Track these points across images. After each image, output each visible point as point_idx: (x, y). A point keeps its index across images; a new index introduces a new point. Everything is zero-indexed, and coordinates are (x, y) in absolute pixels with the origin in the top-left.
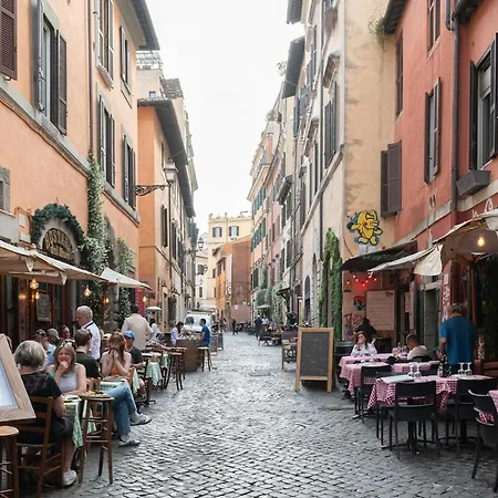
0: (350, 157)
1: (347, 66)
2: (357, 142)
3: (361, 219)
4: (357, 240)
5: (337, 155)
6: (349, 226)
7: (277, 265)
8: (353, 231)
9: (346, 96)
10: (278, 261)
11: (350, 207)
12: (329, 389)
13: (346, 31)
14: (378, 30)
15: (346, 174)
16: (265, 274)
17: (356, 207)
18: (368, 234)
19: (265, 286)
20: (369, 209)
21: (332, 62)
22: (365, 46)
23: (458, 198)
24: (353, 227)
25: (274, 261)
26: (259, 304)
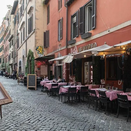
0: (36, 32)
1: (36, 10)
2: (38, 29)
3: (39, 48)
4: (38, 53)
5: (33, 32)
6: (36, 49)
7: (7, 57)
8: (37, 51)
9: (35, 17)
10: (8, 56)
11: (36, 45)
12: (36, 89)
13: (35, 2)
14: (43, 3)
15: (35, 37)
16: (4, 59)
17: (38, 45)
18: (41, 52)
19: (3, 63)
20: (41, 46)
21: (31, 8)
22: (40, 6)
23: (67, 45)
24: (37, 50)
25: (6, 56)
26: (2, 67)
